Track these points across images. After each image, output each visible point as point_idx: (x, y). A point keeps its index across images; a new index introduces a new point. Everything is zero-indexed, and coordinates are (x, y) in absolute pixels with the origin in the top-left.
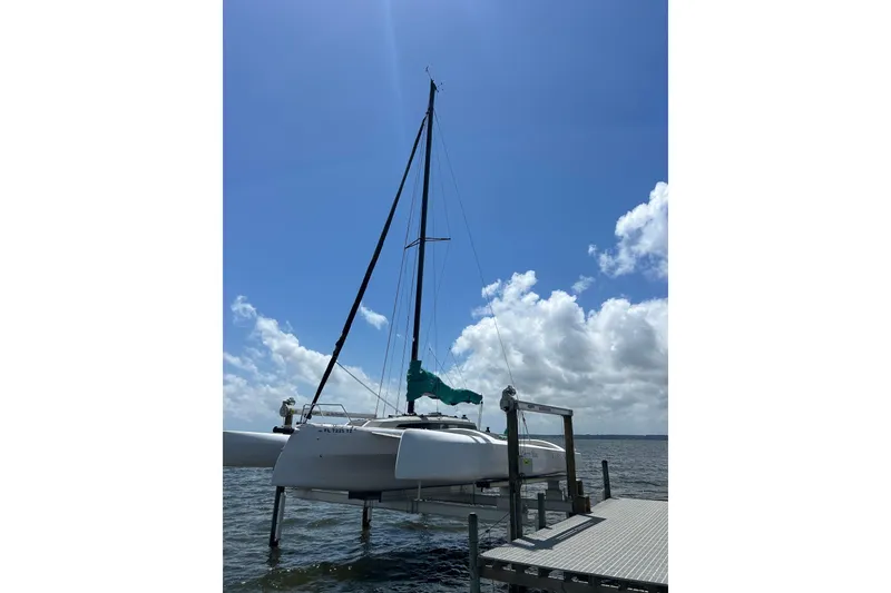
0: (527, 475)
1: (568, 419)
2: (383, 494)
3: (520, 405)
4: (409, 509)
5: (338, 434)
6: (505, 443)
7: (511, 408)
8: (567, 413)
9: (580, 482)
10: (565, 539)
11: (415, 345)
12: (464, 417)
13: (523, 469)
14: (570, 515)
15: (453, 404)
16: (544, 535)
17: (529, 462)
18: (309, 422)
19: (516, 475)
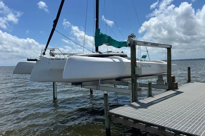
1: (169, 50)
2: (83, 83)
5: (59, 61)
8: (169, 47)
9: (174, 77)
10: (157, 103)
12: (122, 52)
13: (137, 73)
14: (168, 90)
15: (119, 48)
18: (44, 56)
19: (135, 76)
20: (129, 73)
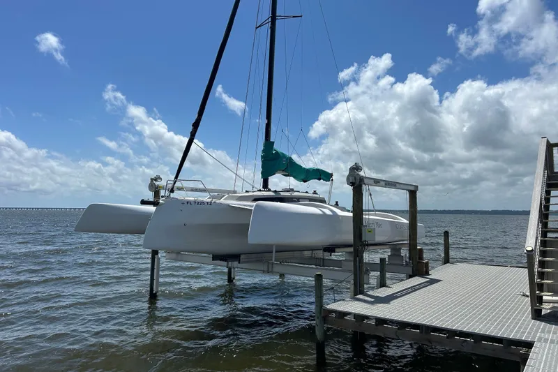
0: (370, 242)
1: (413, 194)
2: (242, 257)
3: (366, 181)
4: (266, 269)
5: (202, 206)
6: (351, 214)
7: (358, 182)
8: (412, 188)
9: (421, 250)
11: (268, 126)
12: (315, 192)
13: (366, 237)
14: (410, 277)
15: (305, 181)
16: (383, 292)
17: (372, 231)
18: (172, 195)
19: (360, 243)
20: (349, 237)
